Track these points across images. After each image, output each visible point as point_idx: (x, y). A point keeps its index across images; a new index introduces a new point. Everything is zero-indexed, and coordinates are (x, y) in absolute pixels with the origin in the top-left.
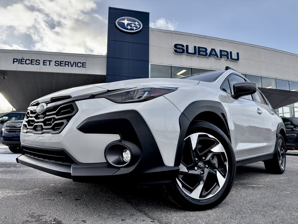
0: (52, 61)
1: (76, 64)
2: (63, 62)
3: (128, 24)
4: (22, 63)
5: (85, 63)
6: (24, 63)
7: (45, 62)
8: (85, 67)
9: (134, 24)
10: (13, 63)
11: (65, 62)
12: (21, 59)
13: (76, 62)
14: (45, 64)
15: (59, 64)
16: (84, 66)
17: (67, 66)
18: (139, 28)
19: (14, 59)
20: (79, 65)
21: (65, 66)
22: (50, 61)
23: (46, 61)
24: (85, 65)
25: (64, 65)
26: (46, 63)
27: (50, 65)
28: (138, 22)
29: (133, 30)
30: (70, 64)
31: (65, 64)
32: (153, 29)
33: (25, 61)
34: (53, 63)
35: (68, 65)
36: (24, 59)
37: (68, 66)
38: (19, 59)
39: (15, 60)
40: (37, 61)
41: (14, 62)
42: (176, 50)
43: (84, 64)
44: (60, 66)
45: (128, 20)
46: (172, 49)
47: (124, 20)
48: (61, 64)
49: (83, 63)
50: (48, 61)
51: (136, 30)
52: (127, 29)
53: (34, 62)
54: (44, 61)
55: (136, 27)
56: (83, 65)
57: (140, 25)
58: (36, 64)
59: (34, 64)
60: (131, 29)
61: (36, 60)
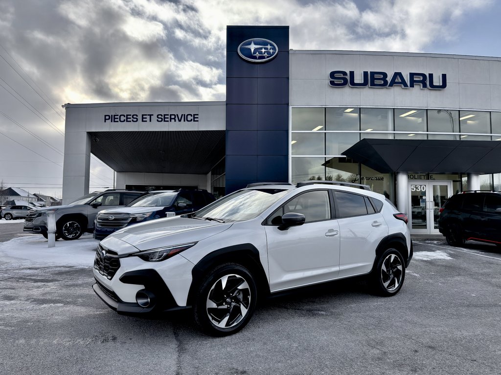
0: (153, 115)
1: (185, 118)
2: (168, 115)
3: (256, 50)
4: (116, 120)
5: (198, 115)
6: (118, 120)
7: (144, 117)
8: (198, 121)
9: (265, 48)
10: (105, 122)
11: (171, 115)
12: (114, 116)
13: (184, 115)
14: (144, 120)
15: (163, 118)
16: (196, 119)
17: (173, 120)
18: (274, 53)
19: (105, 116)
20: (190, 118)
21: (171, 121)
22: (150, 115)
23: (146, 115)
24: (197, 118)
25: (169, 120)
26: (146, 118)
27: (150, 121)
28: (271, 45)
30: (177, 118)
31: (171, 119)
32: (296, 52)
33: (118, 117)
34: (154, 118)
35: (174, 119)
36: (118, 115)
37: (175, 121)
38: (112, 115)
39: (107, 117)
40: (135, 117)
41: (105, 119)
42: (334, 81)
43: (196, 116)
44: (165, 121)
45: (255, 44)
46: (327, 81)
47: (250, 44)
48: (165, 118)
49: (194, 115)
50: (148, 115)
51: (268, 57)
52: (255, 58)
53: (130, 118)
54: (143, 115)
55: (268, 53)
56: (195, 118)
57: (274, 49)
58: (133, 121)
59: (130, 121)
60: (260, 58)
61: (133, 115)
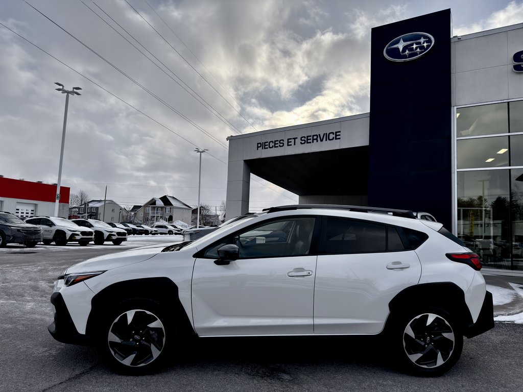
0: (297, 138)
1: (327, 137)
2: (311, 136)
3: (405, 48)
4: (266, 147)
5: (340, 132)
6: (268, 147)
7: (289, 141)
8: (339, 138)
9: (417, 44)
10: (258, 149)
11: (313, 136)
12: (265, 143)
13: (326, 134)
14: (289, 144)
15: (306, 140)
16: (338, 137)
17: (315, 141)
18: (428, 47)
19: (258, 144)
20: (331, 136)
21: (313, 142)
22: (295, 139)
23: (291, 139)
24: (339, 135)
25: (311, 141)
26: (291, 142)
27: (295, 144)
28: (425, 37)
29: (416, 54)
30: (319, 139)
31: (313, 139)
32: (459, 39)
33: (268, 144)
34: (298, 141)
35: (317, 139)
36: (268, 142)
37: (317, 141)
38: (263, 143)
39: (259, 145)
40: (281, 142)
41: (258, 147)
43: (338, 134)
44: (307, 143)
45: (405, 41)
47: (398, 42)
48: (308, 139)
49: (336, 132)
50: (293, 139)
51: (420, 53)
52: (405, 57)
53: (278, 144)
54: (288, 139)
55: (422, 48)
56: (337, 135)
57: (429, 41)
58: (280, 146)
59: (277, 147)
60: (411, 56)
61: (280, 141)
